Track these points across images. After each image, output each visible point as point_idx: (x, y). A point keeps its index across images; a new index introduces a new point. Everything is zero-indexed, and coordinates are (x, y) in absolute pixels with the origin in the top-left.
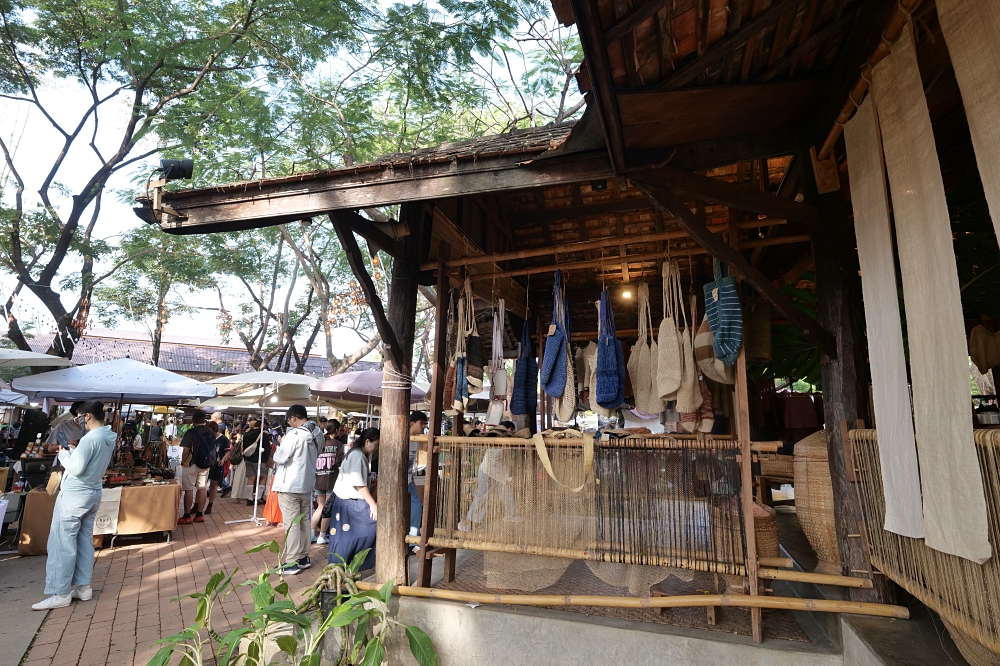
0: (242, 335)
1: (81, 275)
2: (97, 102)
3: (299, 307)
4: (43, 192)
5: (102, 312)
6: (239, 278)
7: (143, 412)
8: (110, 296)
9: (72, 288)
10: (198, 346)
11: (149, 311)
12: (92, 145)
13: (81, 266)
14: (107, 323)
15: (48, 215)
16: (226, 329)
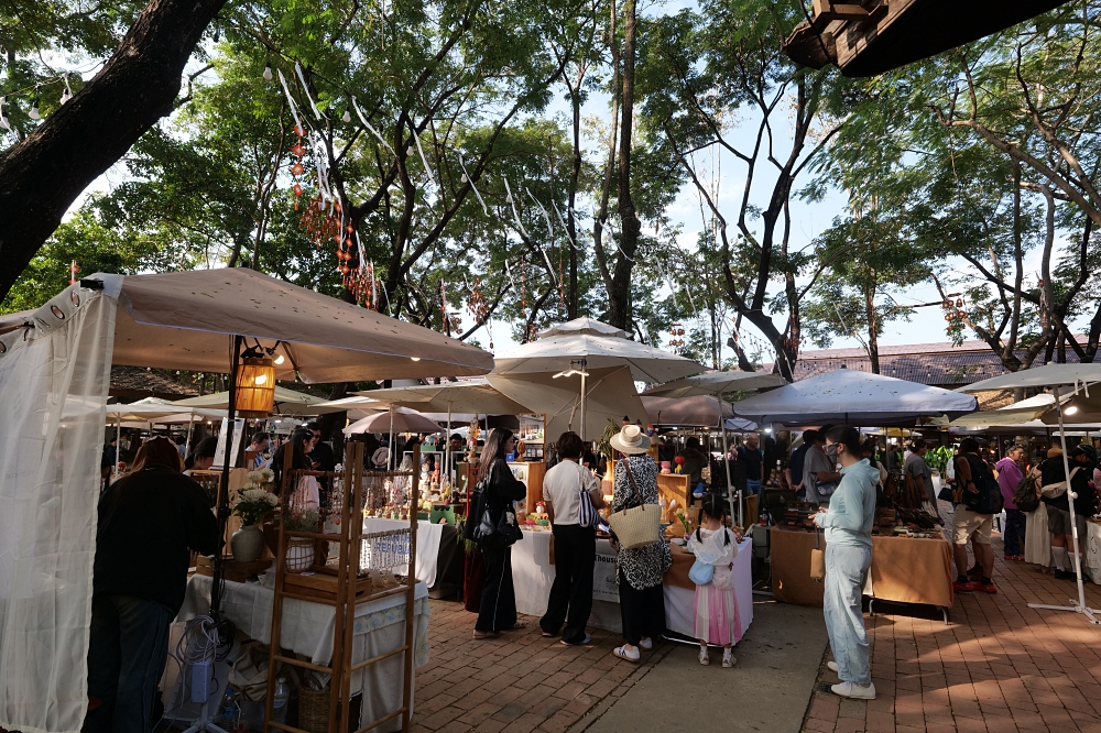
0: (979, 330)
1: (785, 294)
2: (767, 112)
3: (1064, 274)
4: (741, 224)
5: (814, 332)
6: (960, 257)
7: (875, 436)
8: (817, 313)
9: (780, 310)
10: (922, 355)
11: (859, 321)
12: (771, 158)
13: (783, 286)
14: (821, 344)
15: (749, 244)
16: (955, 325)
